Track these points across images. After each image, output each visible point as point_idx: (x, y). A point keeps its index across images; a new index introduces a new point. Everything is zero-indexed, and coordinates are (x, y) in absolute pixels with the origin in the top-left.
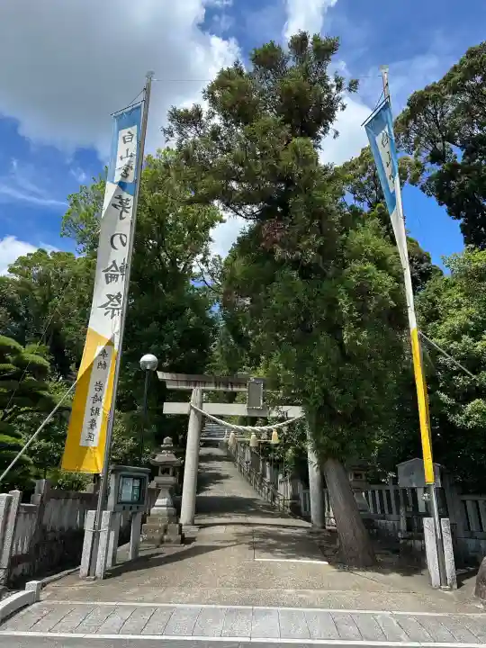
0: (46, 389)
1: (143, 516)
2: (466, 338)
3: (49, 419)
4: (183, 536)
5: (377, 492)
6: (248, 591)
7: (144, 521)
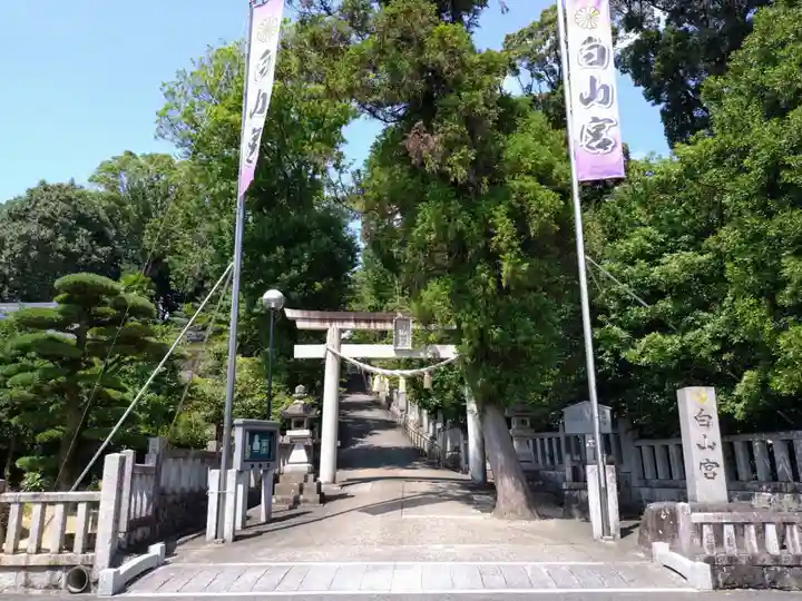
0: (152, 334)
1: (275, 475)
2: (642, 263)
3: (160, 368)
4: (322, 495)
5: (546, 440)
6: (393, 548)
7: (276, 480)
